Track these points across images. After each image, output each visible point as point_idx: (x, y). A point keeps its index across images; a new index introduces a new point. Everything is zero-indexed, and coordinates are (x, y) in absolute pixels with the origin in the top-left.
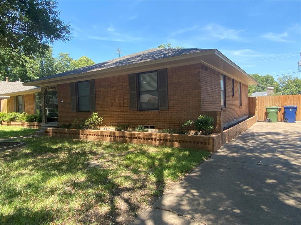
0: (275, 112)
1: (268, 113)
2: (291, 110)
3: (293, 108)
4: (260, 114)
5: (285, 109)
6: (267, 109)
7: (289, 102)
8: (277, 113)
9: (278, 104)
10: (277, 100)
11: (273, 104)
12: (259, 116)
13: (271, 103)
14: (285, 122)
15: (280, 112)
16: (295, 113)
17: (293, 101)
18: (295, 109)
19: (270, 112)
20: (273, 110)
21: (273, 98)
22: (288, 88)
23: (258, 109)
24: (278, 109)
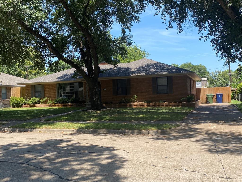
0: (212, 97)
1: (208, 98)
2: (220, 96)
3: (221, 95)
4: (203, 99)
5: (217, 96)
6: (207, 95)
7: (219, 92)
8: (212, 98)
9: (213, 92)
10: (212, 90)
11: (210, 92)
12: (202, 100)
13: (209, 92)
14: (217, 103)
15: (214, 97)
16: (222, 98)
17: (221, 91)
18: (222, 95)
19: (209, 97)
20: (210, 96)
21: (210, 89)
22: (219, 81)
23: (202, 95)
24: (213, 95)
